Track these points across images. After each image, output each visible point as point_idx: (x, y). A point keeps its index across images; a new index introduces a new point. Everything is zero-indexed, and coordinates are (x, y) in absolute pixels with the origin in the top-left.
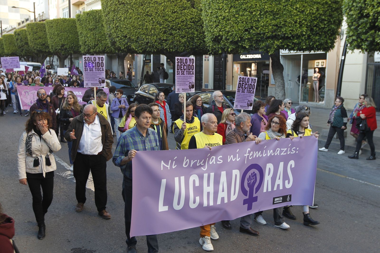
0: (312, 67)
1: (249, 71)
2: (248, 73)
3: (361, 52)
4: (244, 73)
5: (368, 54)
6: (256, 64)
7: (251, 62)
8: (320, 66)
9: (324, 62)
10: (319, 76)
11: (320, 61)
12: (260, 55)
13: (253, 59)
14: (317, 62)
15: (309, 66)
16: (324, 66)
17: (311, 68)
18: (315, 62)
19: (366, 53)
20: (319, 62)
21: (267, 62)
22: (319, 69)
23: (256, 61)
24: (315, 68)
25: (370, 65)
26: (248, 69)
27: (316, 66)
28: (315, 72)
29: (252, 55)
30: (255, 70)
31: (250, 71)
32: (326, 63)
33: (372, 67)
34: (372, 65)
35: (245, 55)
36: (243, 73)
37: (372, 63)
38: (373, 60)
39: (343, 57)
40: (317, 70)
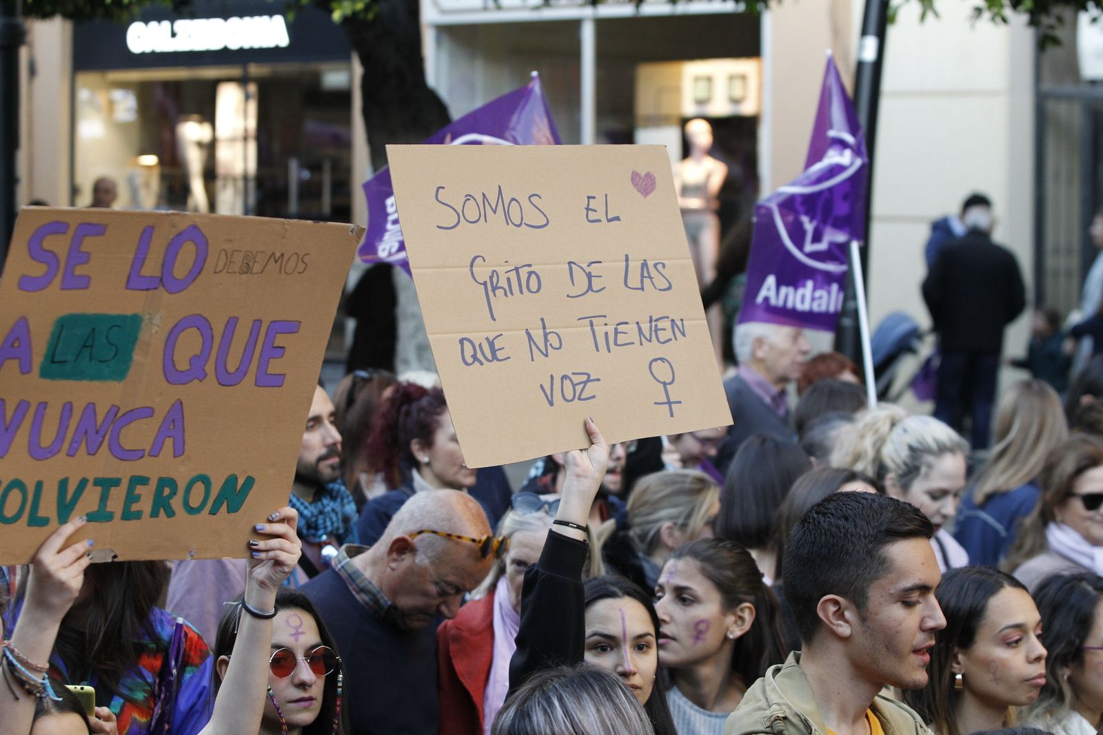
0: (666, 109)
1: (200, 145)
2: (194, 160)
3: (987, 15)
4: (161, 162)
5: (1033, 22)
6: (252, 88)
7: (210, 73)
8: (720, 108)
9: (743, 78)
10: (716, 182)
11: (720, 69)
12: (279, 20)
13: (224, 56)
14: (697, 79)
15: (645, 103)
16: (747, 109)
17: (658, 121)
18: (679, 78)
19: (1019, 19)
20: (709, 79)
21: (334, 78)
22: (718, 124)
23: (255, 70)
24: (684, 122)
25: (1059, 97)
26: (192, 132)
27: (689, 109)
28: (687, 149)
29: (217, 22)
30: (245, 139)
31: (210, 148)
32: (760, 87)
33: (1072, 116)
34: (1069, 98)
35: (166, 24)
36: (151, 160)
37: (1068, 88)
38: (1071, 65)
39: (871, 43)
40: (701, 133)
